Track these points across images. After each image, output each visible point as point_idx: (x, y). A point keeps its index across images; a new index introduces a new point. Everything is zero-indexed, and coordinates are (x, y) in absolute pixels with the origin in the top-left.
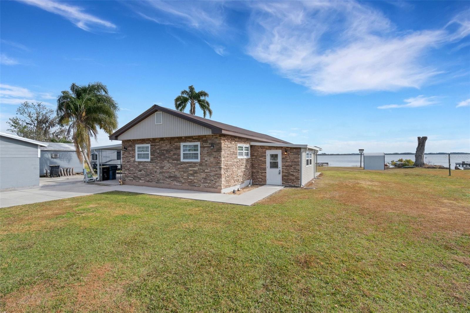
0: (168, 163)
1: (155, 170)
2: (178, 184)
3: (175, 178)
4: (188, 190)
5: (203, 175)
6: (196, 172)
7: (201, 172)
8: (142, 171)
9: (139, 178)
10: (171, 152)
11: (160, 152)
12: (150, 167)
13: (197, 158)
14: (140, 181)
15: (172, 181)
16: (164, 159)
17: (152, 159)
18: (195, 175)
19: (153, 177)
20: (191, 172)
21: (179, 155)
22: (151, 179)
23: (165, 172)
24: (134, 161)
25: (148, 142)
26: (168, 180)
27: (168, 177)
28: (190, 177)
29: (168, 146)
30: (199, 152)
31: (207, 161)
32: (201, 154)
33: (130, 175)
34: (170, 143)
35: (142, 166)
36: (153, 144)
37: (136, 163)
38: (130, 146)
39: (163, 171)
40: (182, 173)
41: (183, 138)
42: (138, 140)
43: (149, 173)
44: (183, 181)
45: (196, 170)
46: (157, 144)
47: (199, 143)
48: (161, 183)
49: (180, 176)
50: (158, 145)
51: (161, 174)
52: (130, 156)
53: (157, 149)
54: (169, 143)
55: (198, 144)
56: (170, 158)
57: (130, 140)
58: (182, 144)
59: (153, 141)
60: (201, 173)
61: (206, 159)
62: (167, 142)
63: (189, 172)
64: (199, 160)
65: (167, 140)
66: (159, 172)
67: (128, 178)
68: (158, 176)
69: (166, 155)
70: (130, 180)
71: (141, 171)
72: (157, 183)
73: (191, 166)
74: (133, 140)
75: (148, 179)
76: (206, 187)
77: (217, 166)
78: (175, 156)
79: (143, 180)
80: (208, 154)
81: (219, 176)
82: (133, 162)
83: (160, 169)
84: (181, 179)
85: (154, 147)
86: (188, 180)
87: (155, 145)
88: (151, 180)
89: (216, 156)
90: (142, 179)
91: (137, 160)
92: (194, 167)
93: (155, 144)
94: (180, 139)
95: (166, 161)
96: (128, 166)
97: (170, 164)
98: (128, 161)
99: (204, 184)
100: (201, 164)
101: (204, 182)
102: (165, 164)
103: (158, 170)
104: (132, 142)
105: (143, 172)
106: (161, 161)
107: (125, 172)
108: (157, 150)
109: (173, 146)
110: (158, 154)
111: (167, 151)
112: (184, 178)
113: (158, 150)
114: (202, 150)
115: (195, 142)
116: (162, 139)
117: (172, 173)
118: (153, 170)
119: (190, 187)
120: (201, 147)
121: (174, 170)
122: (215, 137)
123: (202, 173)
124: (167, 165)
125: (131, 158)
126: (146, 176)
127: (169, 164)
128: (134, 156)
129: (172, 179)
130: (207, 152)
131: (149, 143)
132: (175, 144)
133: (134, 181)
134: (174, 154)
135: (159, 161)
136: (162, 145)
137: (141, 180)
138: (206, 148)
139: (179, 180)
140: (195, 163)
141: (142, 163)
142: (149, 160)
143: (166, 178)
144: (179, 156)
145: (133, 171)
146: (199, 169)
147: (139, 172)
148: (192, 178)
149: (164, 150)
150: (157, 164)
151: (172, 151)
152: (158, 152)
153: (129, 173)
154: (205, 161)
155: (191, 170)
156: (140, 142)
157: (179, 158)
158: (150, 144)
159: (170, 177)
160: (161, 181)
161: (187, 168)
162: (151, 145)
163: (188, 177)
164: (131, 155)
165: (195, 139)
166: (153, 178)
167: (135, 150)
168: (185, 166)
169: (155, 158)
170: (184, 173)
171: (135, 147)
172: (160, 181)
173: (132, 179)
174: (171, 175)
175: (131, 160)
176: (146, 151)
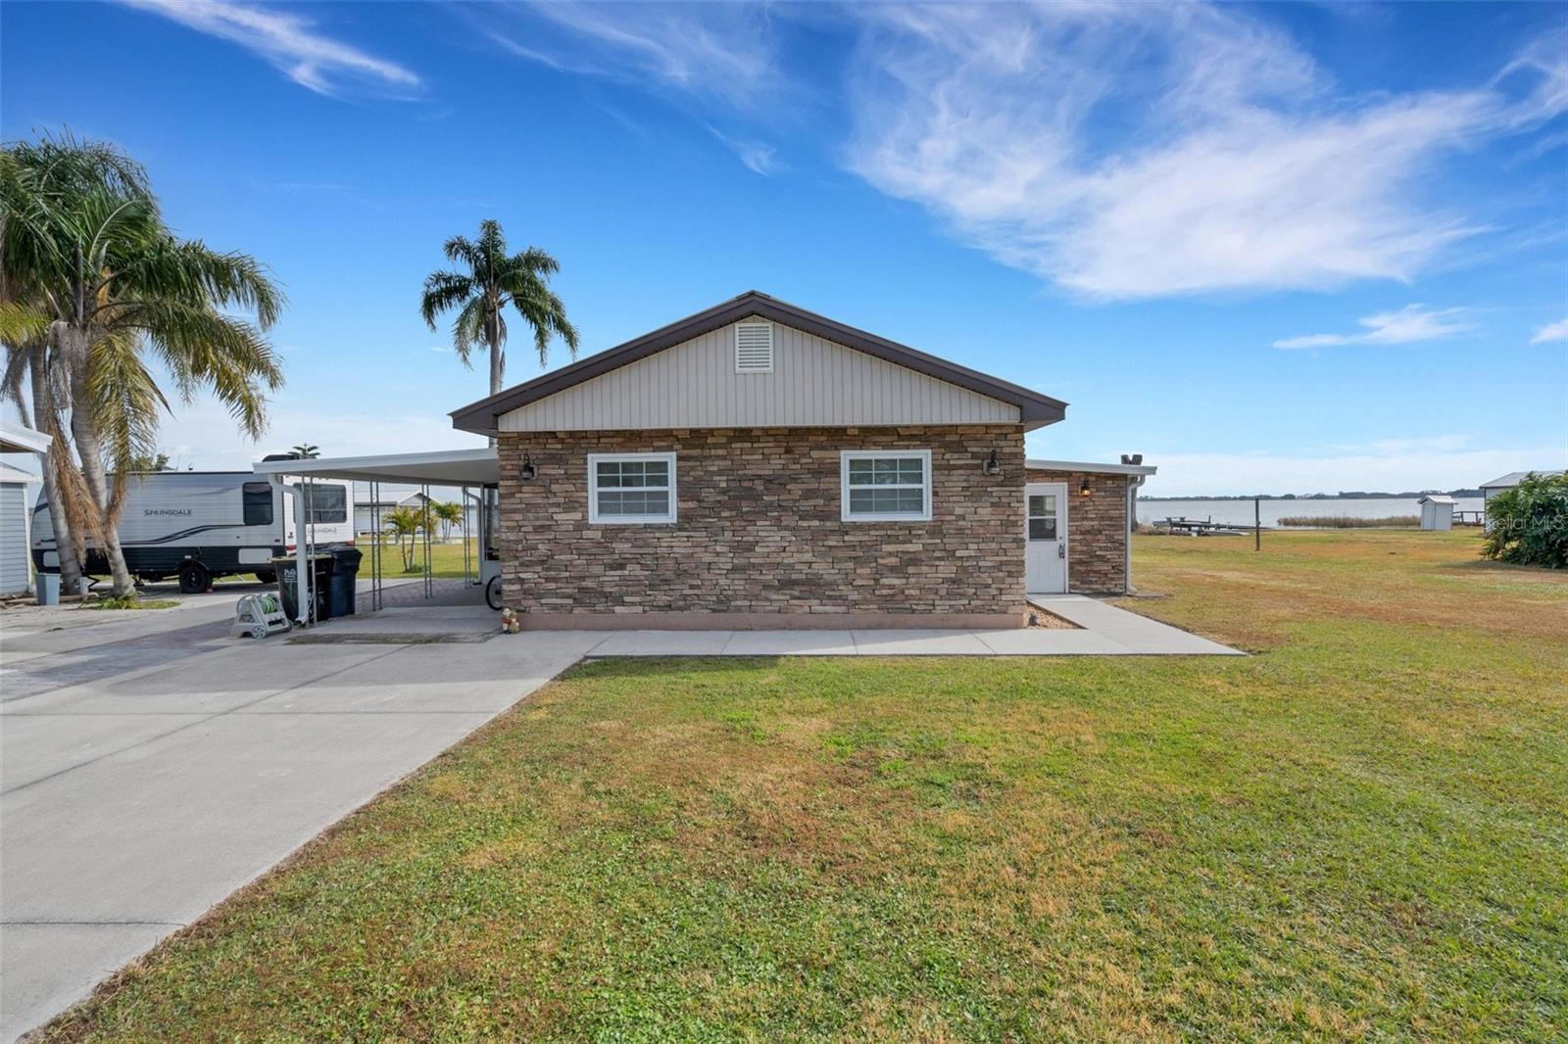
0: (776, 528)
1: (707, 558)
2: (828, 609)
3: (813, 586)
4: (879, 627)
5: (947, 569)
6: (914, 560)
7: (939, 559)
8: (629, 567)
9: (607, 596)
10: (788, 487)
11: (732, 484)
12: (675, 550)
13: (919, 507)
14: (618, 609)
15: (799, 598)
16: (755, 513)
17: (684, 516)
18: (911, 570)
19: (692, 587)
20: (893, 561)
21: (837, 497)
22: (685, 597)
23: (761, 565)
24: (582, 525)
25: (663, 444)
26: (775, 597)
27: (776, 583)
28: (884, 581)
29: (777, 463)
30: (927, 486)
31: (963, 517)
32: (935, 494)
33: (552, 586)
34: (788, 451)
35: (630, 545)
36: (696, 452)
37: (587, 534)
38: (555, 459)
39: (752, 560)
40: (851, 565)
41: (849, 432)
42: (600, 435)
43: (669, 575)
44: (854, 596)
45: (914, 552)
46: (713, 452)
47: (929, 451)
48: (739, 609)
49: (839, 576)
50: (724, 458)
51: (737, 576)
52: (558, 505)
53: (720, 472)
54: (782, 450)
55: (925, 455)
56: (784, 511)
57: (554, 433)
58: (846, 456)
59: (693, 441)
60: (937, 563)
61: (958, 511)
62: (771, 445)
63: (880, 561)
64: (927, 515)
65: (772, 439)
66: (729, 566)
67: (543, 601)
68: (722, 581)
69: (764, 497)
70: (555, 607)
71: (622, 567)
72: (714, 611)
73: (890, 539)
74: (572, 434)
75: (663, 598)
76: (959, 611)
77: (1007, 533)
78: (812, 502)
79: (633, 604)
80: (969, 493)
81: (1013, 569)
82: (571, 528)
83: (731, 555)
84: (841, 587)
85: (698, 463)
86: (877, 593)
87: (706, 458)
88: (682, 603)
89: (1004, 500)
90: (627, 599)
91: (594, 517)
92: (904, 543)
93: (706, 452)
94: (838, 436)
95: (768, 523)
96: (540, 546)
97: (788, 533)
98: (542, 526)
99: (953, 603)
100: (935, 530)
101: (950, 595)
102: (760, 534)
103: (722, 560)
104: (562, 441)
105: (633, 570)
106: (737, 523)
107: (522, 576)
108: (716, 478)
109: (803, 461)
110: (724, 492)
111: (770, 481)
112: (859, 582)
113: (725, 478)
114: (943, 478)
115: (908, 447)
116: (744, 434)
117: (797, 567)
118: (692, 560)
119: (889, 618)
120: (935, 467)
121: (808, 557)
122: (998, 431)
123: (943, 563)
124: (769, 538)
125: (558, 510)
126: (652, 587)
127: (783, 533)
128: (577, 504)
129: (796, 593)
130: (965, 484)
131: (670, 449)
132: (815, 454)
133: (577, 611)
134: (808, 494)
135: (729, 524)
136: (743, 457)
137: (623, 603)
138: (961, 472)
139: (831, 593)
140: (909, 528)
141: (627, 534)
142: (671, 518)
143: (766, 587)
144: (836, 503)
145: (575, 566)
146: (930, 548)
147: (612, 573)
148: (896, 582)
149: (760, 477)
150: (717, 535)
151: (794, 480)
152: (723, 485)
153: (548, 580)
154: (954, 518)
155: (890, 554)
156: (618, 444)
157: (836, 509)
158: (674, 454)
159: (786, 584)
160: (739, 603)
161: (874, 545)
162: (680, 458)
163: (876, 580)
164: (562, 500)
165: (912, 437)
166: (696, 592)
167: (583, 476)
168: (866, 538)
169: (707, 512)
170: (855, 564)
171: (586, 464)
172: (733, 604)
173: (570, 601)
174: (794, 577)
175: (556, 521)
176: (651, 481)
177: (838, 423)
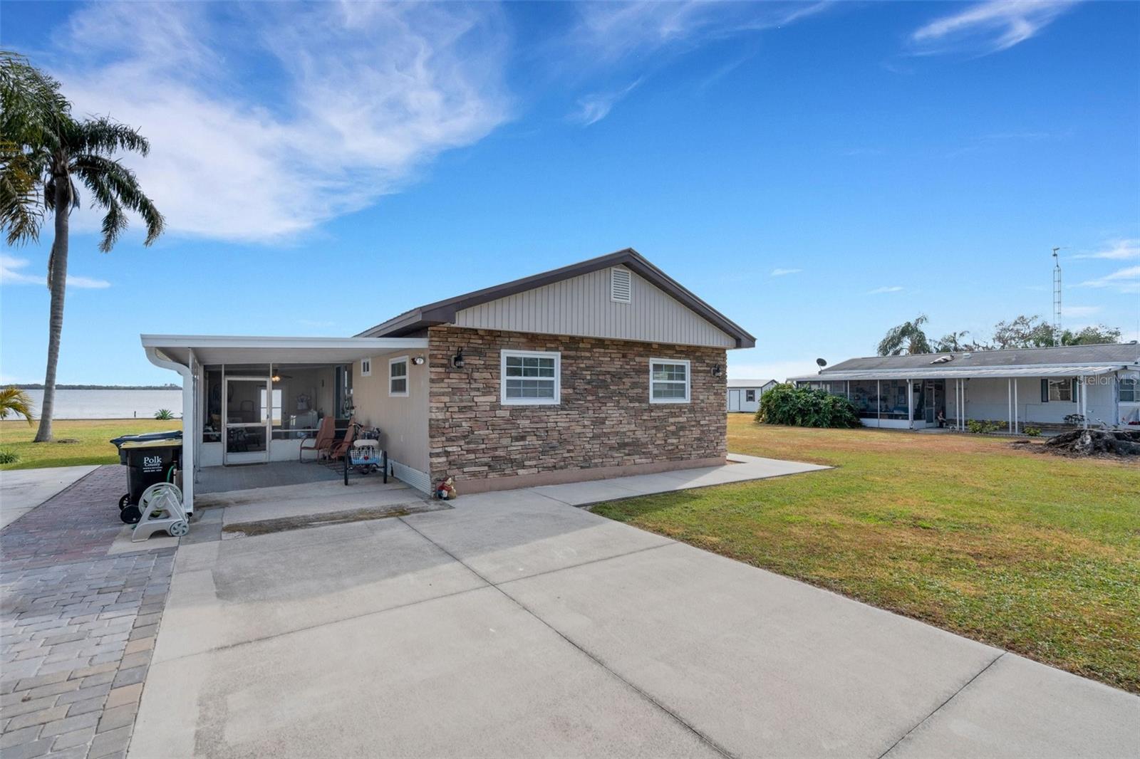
0: (616, 408)
1: (579, 430)
2: (644, 461)
3: (634, 447)
4: (668, 470)
5: (696, 433)
6: (682, 428)
7: (693, 426)
8: (529, 438)
9: (512, 461)
10: (623, 380)
11: (594, 377)
12: (559, 424)
13: (683, 395)
14: (521, 472)
15: (629, 455)
16: (606, 397)
17: (565, 399)
18: (681, 433)
19: (569, 451)
20: (672, 428)
21: (647, 388)
22: (564, 459)
23: (609, 433)
24: (496, 406)
25: (553, 346)
26: (616, 455)
27: (617, 446)
28: (670, 441)
29: (618, 363)
30: (687, 382)
31: (703, 401)
32: (692, 387)
33: (472, 456)
34: (624, 356)
35: (529, 421)
36: (572, 353)
37: (499, 413)
38: (478, 352)
39: (604, 430)
40: (654, 431)
41: (654, 346)
42: (510, 334)
43: (555, 443)
44: (656, 451)
45: (682, 423)
46: (583, 354)
47: (689, 361)
48: (596, 465)
49: (648, 439)
50: (589, 358)
51: (595, 442)
52: (478, 389)
53: (587, 368)
54: (621, 355)
55: (687, 363)
56: (622, 396)
57: (476, 330)
58: (653, 361)
59: (571, 344)
60: (692, 429)
61: (701, 397)
62: (615, 351)
63: (668, 428)
64: (687, 400)
65: (615, 347)
66: (591, 435)
67: (465, 470)
68: (588, 446)
69: (611, 387)
70: (474, 474)
71: (523, 438)
72: (582, 467)
73: (673, 415)
74: (490, 332)
75: (550, 461)
76: (701, 457)
77: (720, 410)
78: (636, 391)
79: (531, 467)
80: (705, 387)
81: (722, 431)
82: (488, 408)
83: (592, 427)
84: (649, 446)
85: (573, 361)
86: (666, 448)
87: (578, 358)
88: (562, 463)
89: (719, 391)
90: (527, 463)
91: (505, 401)
92: (678, 417)
93: (579, 354)
94: (648, 348)
95: (613, 404)
96: (464, 424)
97: (623, 411)
98: (465, 407)
99: (699, 452)
100: (692, 409)
101: (699, 448)
102: (609, 412)
103: (588, 430)
104: (482, 338)
105: (531, 440)
106: (596, 405)
107: (449, 449)
108: (584, 372)
109: (631, 363)
110: (589, 383)
111: (614, 376)
112: (658, 442)
113: (589, 373)
114: (695, 378)
115: (680, 358)
116: (600, 343)
117: (628, 434)
118: (569, 432)
119: (672, 464)
120: (692, 371)
121: (633, 427)
122: (716, 352)
123: (694, 429)
124: (613, 414)
125: (478, 393)
126: (543, 453)
127: (619, 412)
128: (491, 389)
129: (627, 451)
130: (704, 382)
131: (556, 349)
132: (638, 359)
133: (491, 475)
134: (634, 386)
135: (591, 405)
136: (600, 359)
137: (524, 467)
138: (702, 374)
139: (645, 450)
140: (680, 407)
141: (528, 413)
142: (556, 400)
143: (612, 448)
144: (646, 392)
145: (489, 439)
146: (690, 419)
147: (517, 443)
148: (675, 441)
149: (609, 373)
150: (584, 413)
151: (626, 375)
152: (589, 377)
153: (469, 451)
154: (699, 401)
155: (673, 424)
156: (522, 343)
157: (646, 395)
158: (559, 354)
159: (623, 445)
160: (596, 461)
161: (664, 419)
162: (563, 357)
163: (665, 441)
164: (481, 386)
165: (681, 352)
166: (572, 454)
167: (497, 367)
168: (661, 414)
169: (578, 397)
170: (656, 430)
171: (499, 357)
172: (593, 461)
173: (486, 468)
174: (626, 440)
175: (476, 403)
176: (543, 373)
177: (648, 340)
